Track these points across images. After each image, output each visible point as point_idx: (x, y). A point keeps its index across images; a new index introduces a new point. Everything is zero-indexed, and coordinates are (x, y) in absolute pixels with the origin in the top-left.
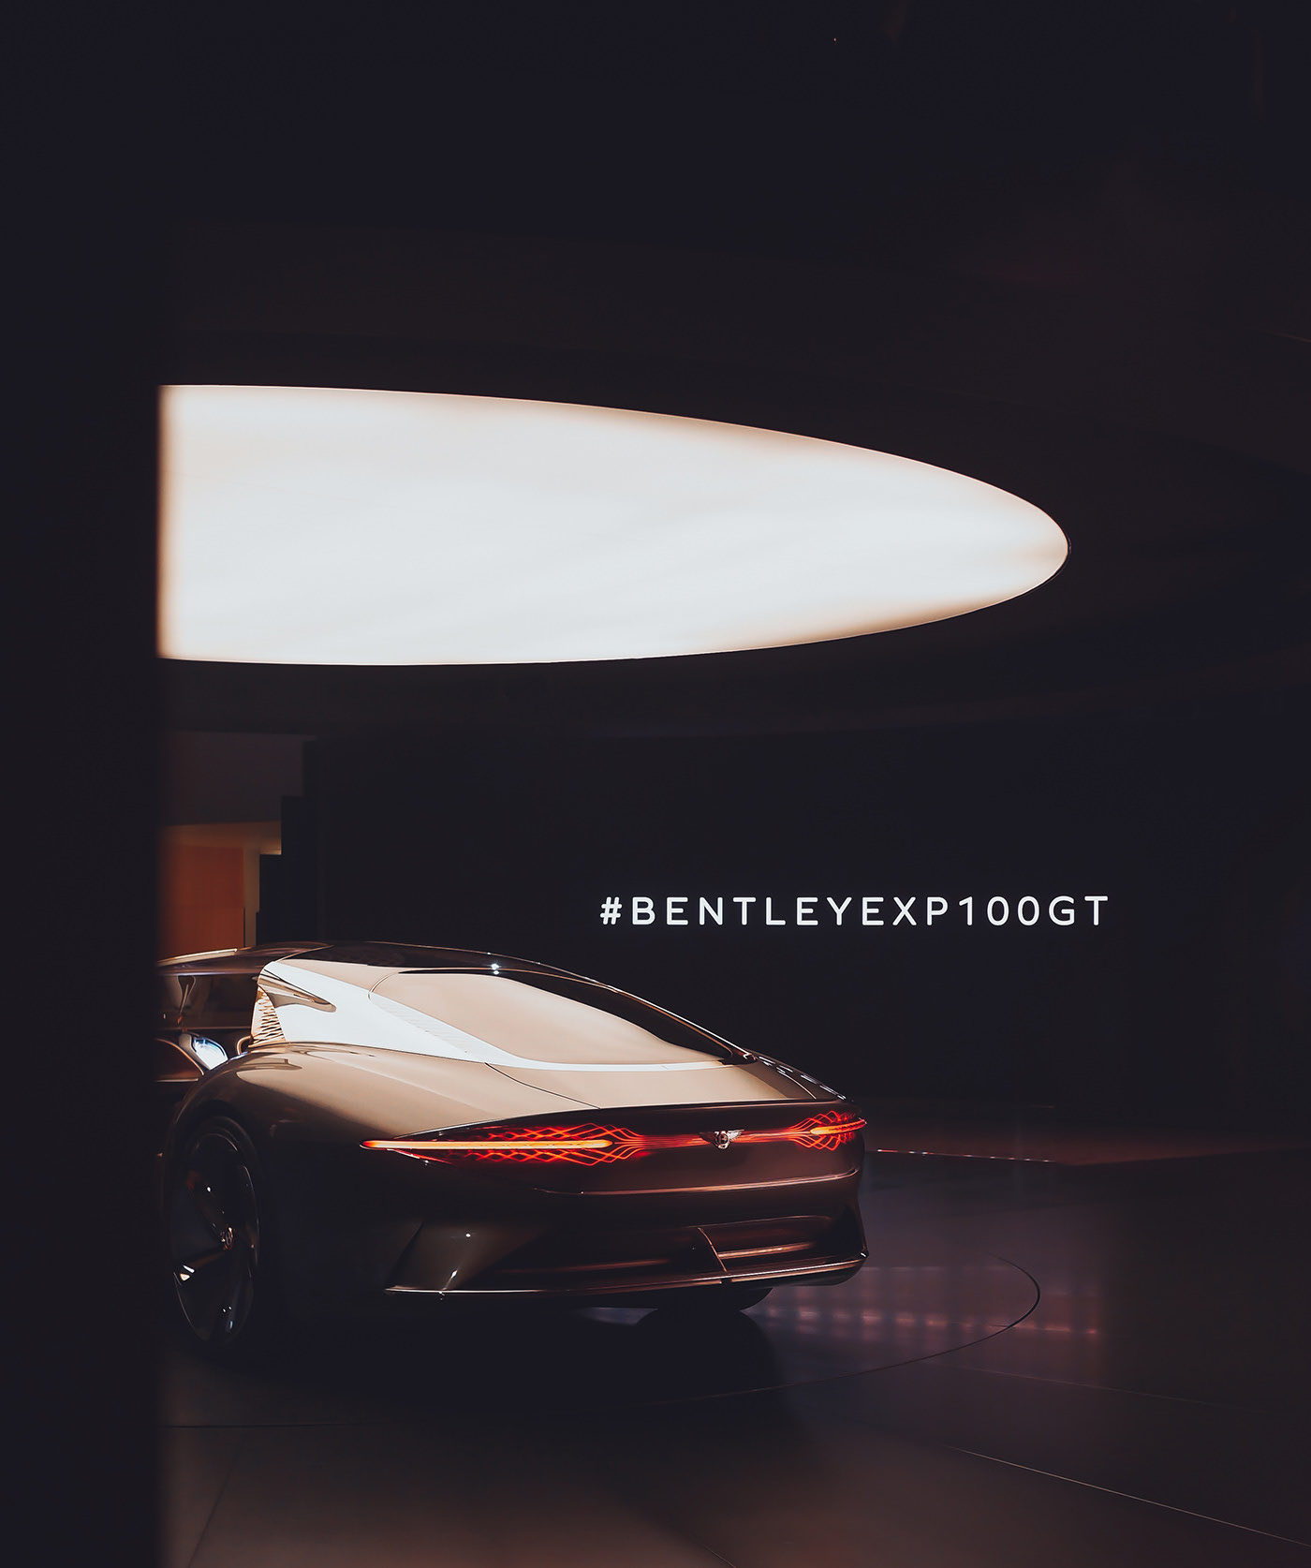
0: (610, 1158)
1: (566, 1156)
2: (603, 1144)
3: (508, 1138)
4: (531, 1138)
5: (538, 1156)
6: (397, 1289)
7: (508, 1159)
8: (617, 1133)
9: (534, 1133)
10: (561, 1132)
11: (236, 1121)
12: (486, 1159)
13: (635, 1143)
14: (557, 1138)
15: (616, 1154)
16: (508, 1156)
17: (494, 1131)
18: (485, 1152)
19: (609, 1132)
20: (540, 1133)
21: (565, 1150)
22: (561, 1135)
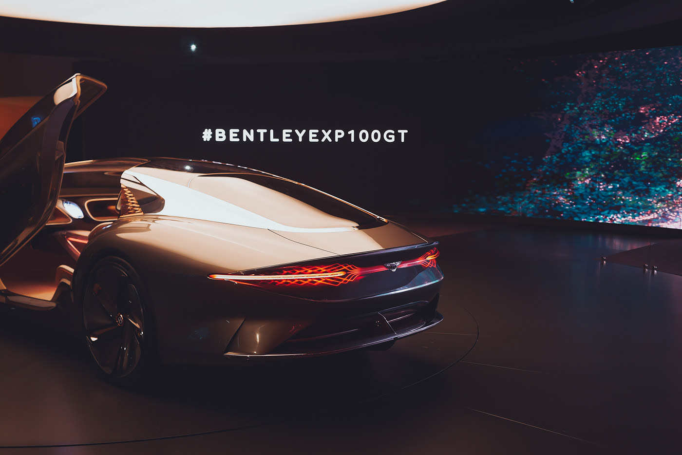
0: (346, 281)
1: (324, 281)
2: (341, 274)
3: (293, 273)
4: (306, 273)
5: (310, 282)
6: (230, 354)
7: (293, 284)
8: (349, 268)
9: (308, 270)
10: (321, 269)
11: (125, 260)
12: (281, 284)
13: (356, 272)
14: (319, 272)
15: (348, 278)
16: (293, 282)
17: (285, 270)
18: (281, 280)
19: (345, 268)
20: (311, 270)
21: (324, 278)
22: (321, 270)
